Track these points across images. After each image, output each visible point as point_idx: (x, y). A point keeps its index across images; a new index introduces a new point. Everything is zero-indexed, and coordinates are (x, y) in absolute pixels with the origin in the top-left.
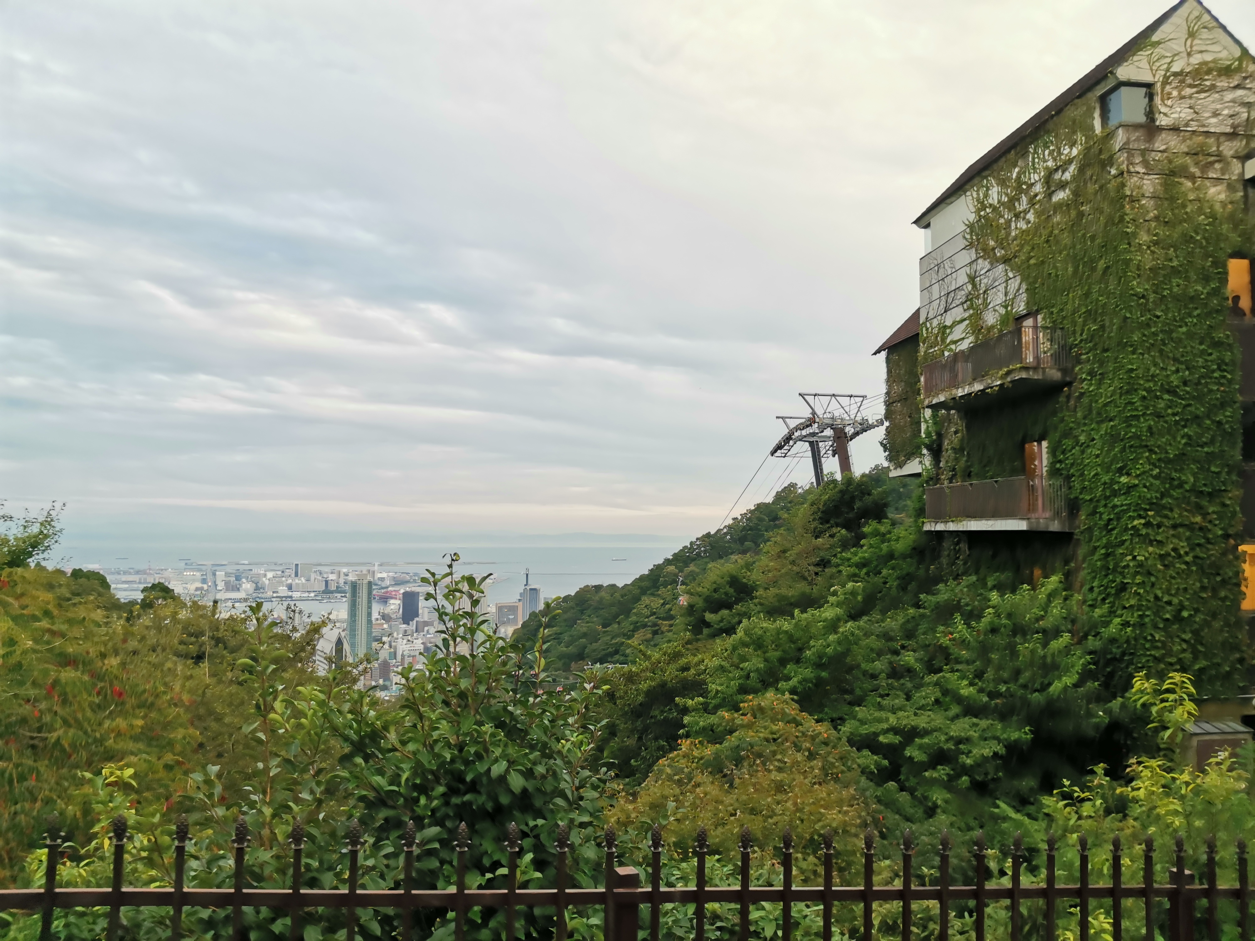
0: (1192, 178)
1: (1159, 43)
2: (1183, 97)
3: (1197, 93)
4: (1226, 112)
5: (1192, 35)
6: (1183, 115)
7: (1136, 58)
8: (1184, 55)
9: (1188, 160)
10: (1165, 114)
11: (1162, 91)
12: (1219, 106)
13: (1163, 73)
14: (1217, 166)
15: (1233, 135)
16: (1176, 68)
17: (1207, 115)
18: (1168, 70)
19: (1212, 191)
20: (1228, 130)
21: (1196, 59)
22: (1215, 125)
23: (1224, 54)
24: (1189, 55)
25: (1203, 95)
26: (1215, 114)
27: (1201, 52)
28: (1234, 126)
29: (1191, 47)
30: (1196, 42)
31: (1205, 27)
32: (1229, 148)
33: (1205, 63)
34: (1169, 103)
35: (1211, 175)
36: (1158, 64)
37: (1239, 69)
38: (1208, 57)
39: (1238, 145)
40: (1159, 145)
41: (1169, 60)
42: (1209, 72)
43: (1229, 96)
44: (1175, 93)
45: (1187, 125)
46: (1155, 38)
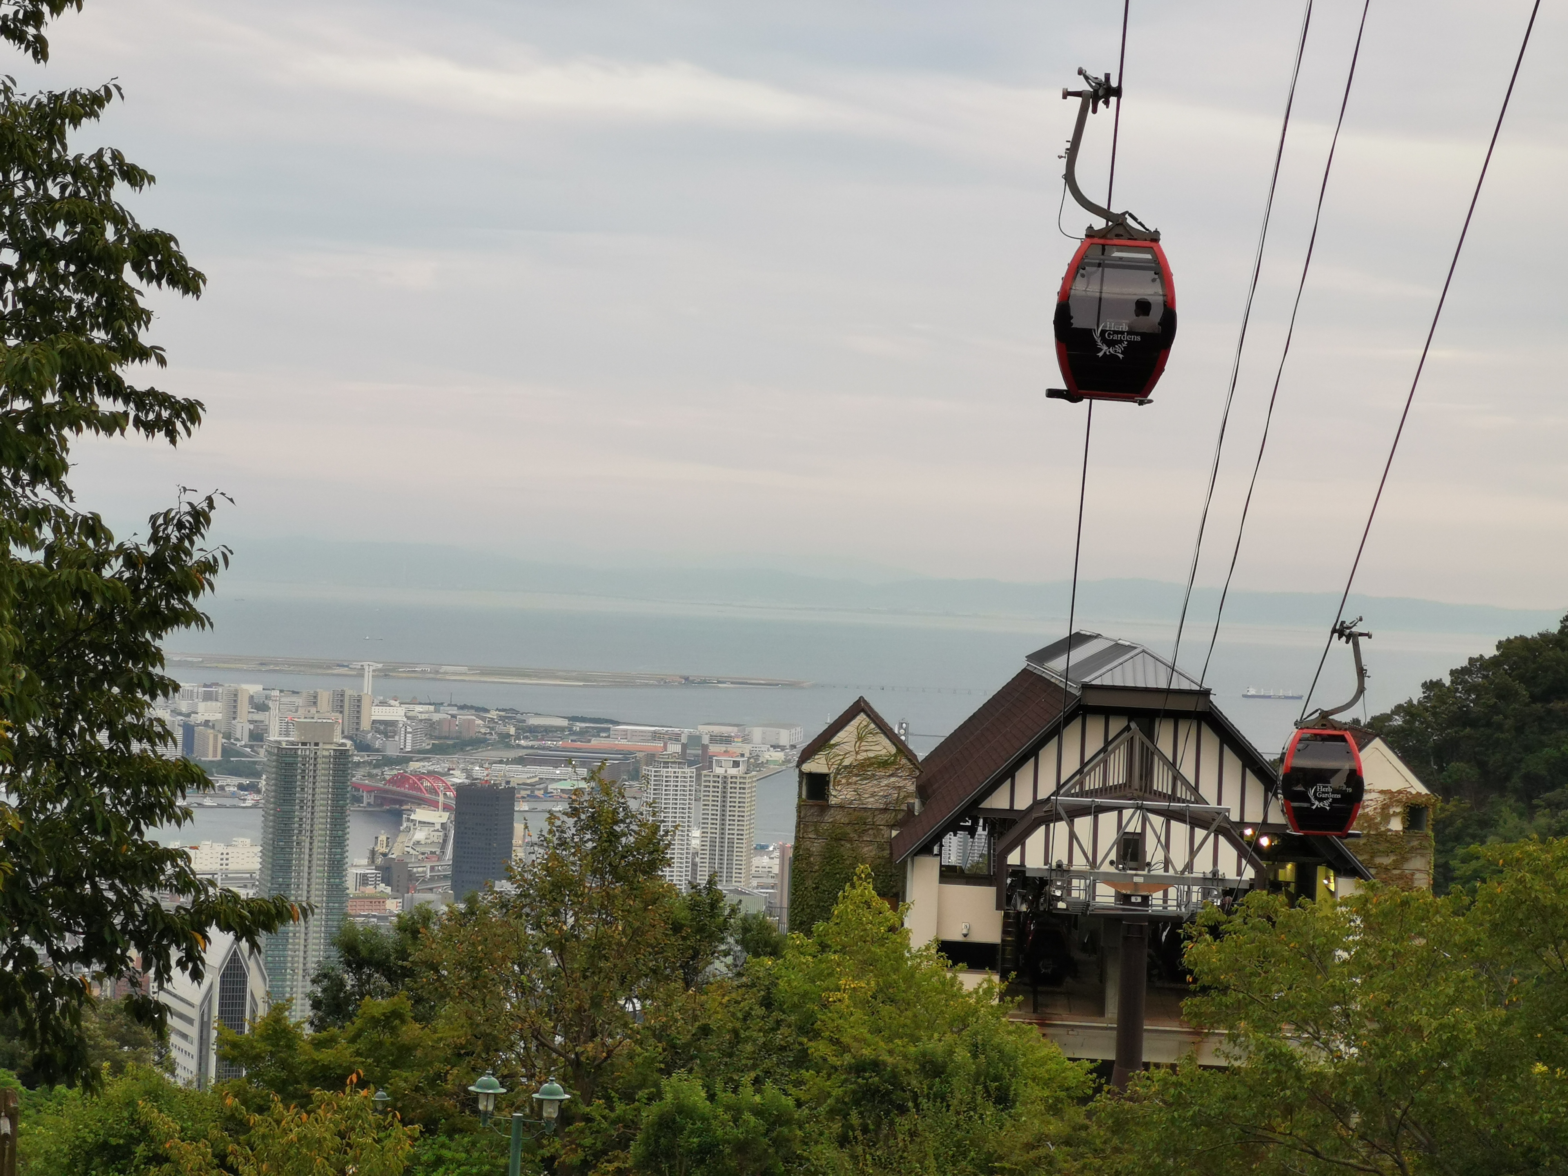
0: (851, 841)
1: (835, 745)
2: (851, 784)
3: (861, 780)
4: (881, 794)
5: (860, 738)
6: (848, 796)
7: (817, 757)
8: (854, 753)
9: (848, 829)
10: (835, 796)
11: (835, 778)
12: (876, 790)
13: (836, 767)
14: (870, 832)
15: (885, 810)
16: (846, 762)
17: (866, 796)
18: (840, 765)
19: (866, 849)
20: (881, 806)
21: (862, 756)
22: (871, 803)
23: (884, 752)
24: (857, 753)
25: (865, 782)
26: (873, 795)
27: (867, 751)
28: (886, 804)
29: (859, 747)
30: (863, 744)
31: (871, 733)
32: (881, 819)
33: (869, 759)
34: (839, 788)
35: (865, 839)
36: (833, 760)
37: (894, 763)
38: (871, 754)
39: (888, 817)
40: (828, 818)
41: (841, 757)
42: (872, 764)
43: (885, 782)
44: (844, 781)
45: (851, 803)
46: (832, 742)
